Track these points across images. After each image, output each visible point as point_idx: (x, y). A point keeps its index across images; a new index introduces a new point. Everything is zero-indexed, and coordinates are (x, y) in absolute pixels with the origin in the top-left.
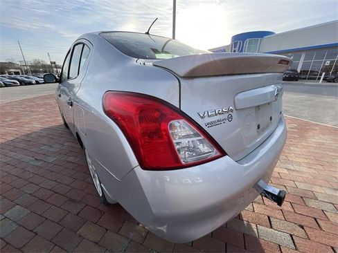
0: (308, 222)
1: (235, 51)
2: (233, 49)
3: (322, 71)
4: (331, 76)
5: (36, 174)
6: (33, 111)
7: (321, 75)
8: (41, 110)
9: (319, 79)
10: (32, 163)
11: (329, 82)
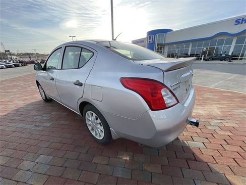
0: (209, 136)
1: (150, 42)
2: (149, 40)
3: (202, 54)
4: (207, 57)
5: (42, 135)
6: (8, 92)
7: (202, 57)
8: (15, 90)
9: (201, 59)
10: (33, 128)
11: (206, 61)
